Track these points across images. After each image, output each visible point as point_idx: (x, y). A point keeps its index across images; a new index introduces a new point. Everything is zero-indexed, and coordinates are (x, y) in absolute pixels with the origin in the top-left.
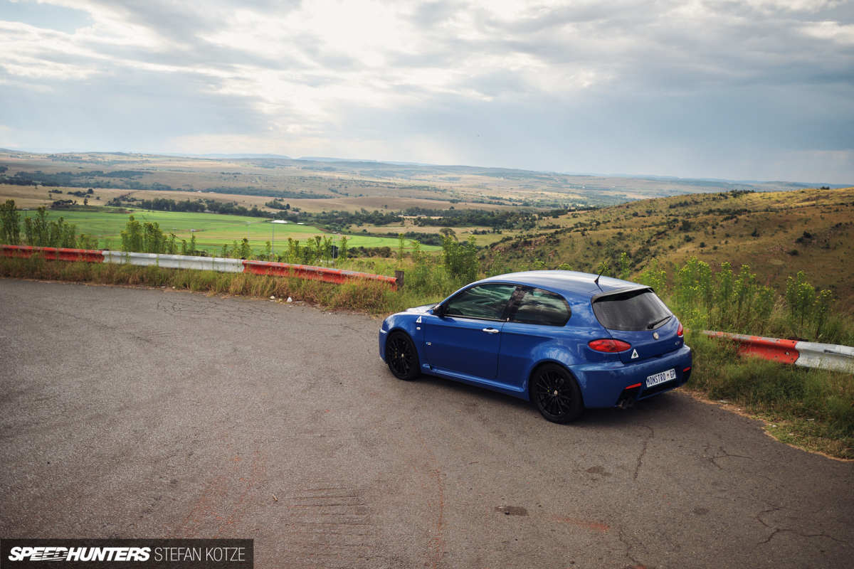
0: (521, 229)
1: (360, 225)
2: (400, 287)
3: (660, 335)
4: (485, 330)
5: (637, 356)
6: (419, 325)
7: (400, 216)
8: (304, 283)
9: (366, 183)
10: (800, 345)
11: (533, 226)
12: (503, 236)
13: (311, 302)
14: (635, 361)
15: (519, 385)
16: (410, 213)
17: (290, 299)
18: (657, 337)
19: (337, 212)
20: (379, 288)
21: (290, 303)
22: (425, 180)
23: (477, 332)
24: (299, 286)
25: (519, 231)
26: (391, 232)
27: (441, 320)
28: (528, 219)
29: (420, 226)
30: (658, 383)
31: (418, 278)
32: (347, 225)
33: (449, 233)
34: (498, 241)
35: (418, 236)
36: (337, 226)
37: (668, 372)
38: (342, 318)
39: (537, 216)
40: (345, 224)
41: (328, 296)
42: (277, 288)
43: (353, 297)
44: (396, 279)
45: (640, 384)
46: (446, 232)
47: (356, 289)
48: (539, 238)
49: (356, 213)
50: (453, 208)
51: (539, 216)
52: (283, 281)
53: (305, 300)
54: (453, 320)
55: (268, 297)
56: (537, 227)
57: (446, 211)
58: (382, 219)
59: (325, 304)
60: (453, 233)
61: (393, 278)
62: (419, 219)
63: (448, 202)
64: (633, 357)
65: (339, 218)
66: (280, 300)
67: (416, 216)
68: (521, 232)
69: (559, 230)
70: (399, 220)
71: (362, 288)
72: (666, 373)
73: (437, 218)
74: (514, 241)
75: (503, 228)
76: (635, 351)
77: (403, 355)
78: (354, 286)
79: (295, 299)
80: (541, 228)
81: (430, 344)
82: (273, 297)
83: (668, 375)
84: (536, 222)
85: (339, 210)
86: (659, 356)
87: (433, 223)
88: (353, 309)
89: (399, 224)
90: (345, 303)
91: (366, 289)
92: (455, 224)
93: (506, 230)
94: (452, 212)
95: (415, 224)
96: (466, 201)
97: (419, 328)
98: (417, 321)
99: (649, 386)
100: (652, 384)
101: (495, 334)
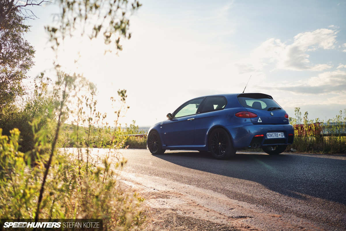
4: (188, 120)
5: (261, 121)
6: (161, 126)
14: (260, 124)
18: (272, 114)
27: (171, 121)
30: (274, 137)
45: (262, 135)
64: (259, 121)
72: (279, 133)
76: (260, 119)
77: (155, 142)
83: (280, 135)
98: (161, 124)
99: (268, 138)
100: (270, 137)
101: (193, 120)
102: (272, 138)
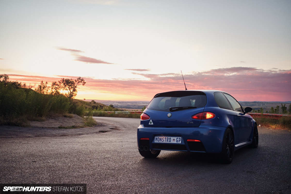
5: (152, 124)
14: (151, 126)
30: (164, 142)
37: (175, 138)
64: (149, 124)
72: (172, 138)
99: (156, 142)
100: (158, 141)
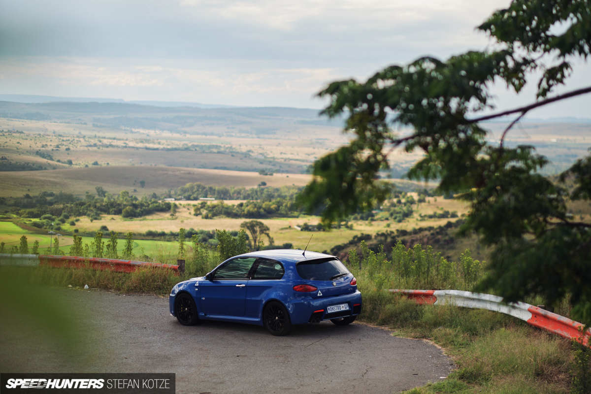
0: (387, 219)
1: (96, 217)
2: (181, 273)
3: (337, 284)
4: (237, 286)
5: (321, 295)
6: (197, 287)
7: (168, 200)
8: (98, 273)
9: (106, 142)
10: (436, 293)
11: (408, 214)
12: (354, 233)
13: (106, 288)
14: (320, 297)
15: (257, 317)
16: (186, 194)
17: (86, 287)
18: (335, 285)
19: (52, 195)
20: (164, 273)
21: (87, 290)
22: (212, 134)
23: (233, 287)
24: (94, 275)
25: (385, 223)
26: (153, 229)
27: (210, 282)
28: (399, 202)
29: (206, 217)
30: (336, 311)
31: (197, 266)
32: (72, 219)
33: (257, 229)
34: (346, 241)
35: (201, 237)
36: (53, 220)
37: (343, 305)
38: (133, 299)
39: (415, 196)
40: (67, 217)
41: (121, 282)
42: (73, 276)
43: (143, 281)
44: (178, 266)
45: (323, 310)
46: (251, 227)
47: (145, 275)
48: (418, 236)
49: (89, 196)
50: (264, 184)
51: (419, 195)
52: (80, 272)
53: (100, 287)
54: (219, 282)
55: (66, 286)
56: (416, 215)
57: (252, 190)
58: (135, 206)
59: (118, 289)
60: (264, 230)
61: (176, 266)
62: (203, 205)
63: (256, 174)
64: (318, 295)
65: (56, 206)
66: (78, 287)
67: (196, 199)
68: (388, 226)
69: (453, 220)
70: (166, 208)
71: (150, 275)
72: (342, 306)
73: (236, 202)
74: (374, 242)
75: (356, 219)
76: (320, 291)
77: (186, 309)
78: (143, 273)
79: (90, 287)
80: (423, 218)
81: (204, 299)
82: (70, 286)
83: (343, 307)
84: (414, 207)
85: (56, 192)
86: (337, 296)
87: (230, 213)
88: (143, 292)
89: (167, 215)
90: (135, 287)
91: (153, 275)
92: (270, 213)
93: (360, 222)
94: (263, 192)
95: (196, 215)
96: (287, 172)
97: (197, 289)
98: (196, 285)
99: (329, 312)
100: (331, 311)
101: (243, 287)
102: (333, 311)
